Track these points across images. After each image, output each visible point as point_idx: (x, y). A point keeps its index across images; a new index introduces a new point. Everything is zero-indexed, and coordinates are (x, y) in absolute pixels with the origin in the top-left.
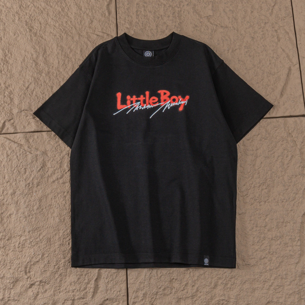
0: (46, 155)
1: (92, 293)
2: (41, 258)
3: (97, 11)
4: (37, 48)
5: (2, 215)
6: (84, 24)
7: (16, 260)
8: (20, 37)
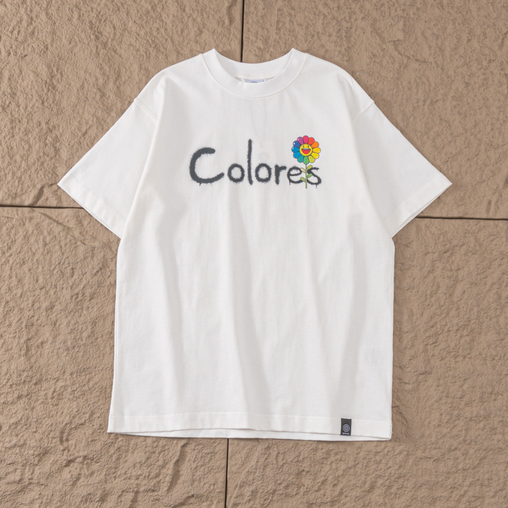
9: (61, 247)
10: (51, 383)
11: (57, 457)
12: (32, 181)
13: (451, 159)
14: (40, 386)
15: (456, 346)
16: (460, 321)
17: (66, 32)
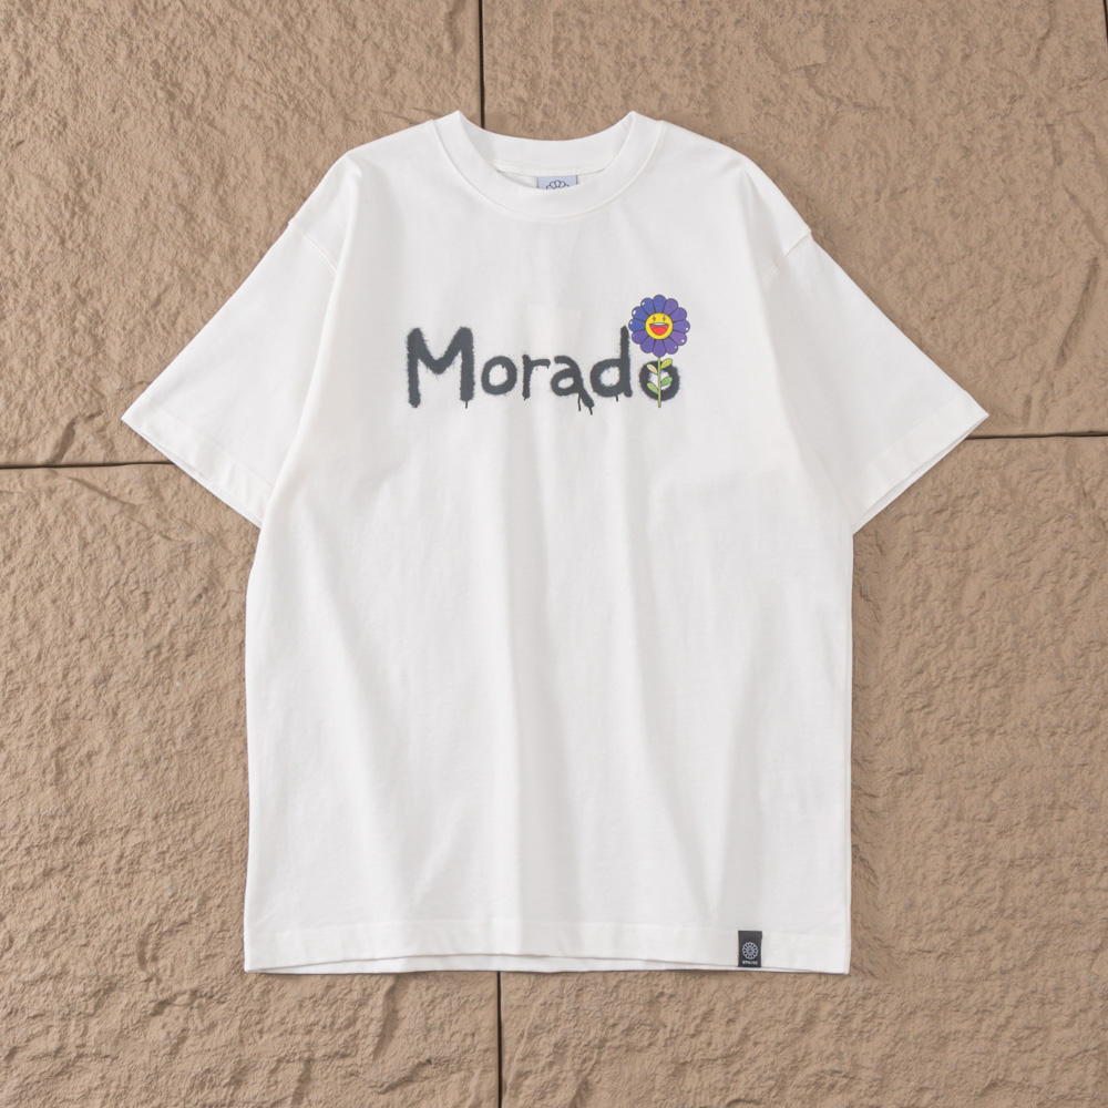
0: (220, 547)
1: (377, 1039)
2: (199, 910)
3: (412, 36)
4: (194, 159)
5: (60, 754)
6: (362, 81)
7: (107, 915)
8: (132, 118)
9: (118, 548)
10: (113, 839)
11: (135, 996)
12: (48, 411)
13: (941, 313)
14: (89, 847)
15: (972, 709)
16: (978, 658)
17: (104, 87)
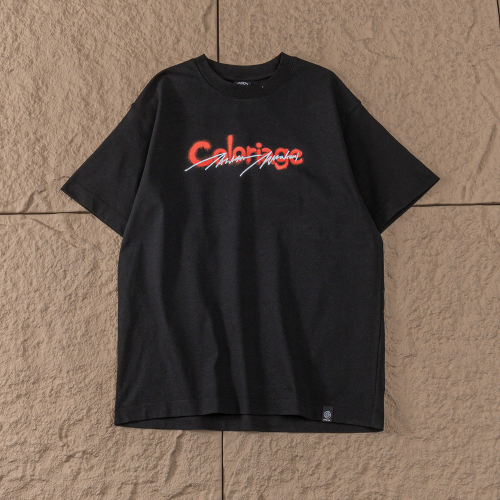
0: (99, 251)
1: (167, 475)
2: (87, 414)
3: (187, 25)
4: (89, 78)
5: (25, 343)
6: (165, 44)
7: (45, 416)
8: (62, 60)
9: (53, 250)
10: (48, 381)
11: (57, 453)
12: (22, 189)
13: (425, 149)
14: (37, 385)
15: (439, 328)
16: (442, 304)
17: (49, 46)
